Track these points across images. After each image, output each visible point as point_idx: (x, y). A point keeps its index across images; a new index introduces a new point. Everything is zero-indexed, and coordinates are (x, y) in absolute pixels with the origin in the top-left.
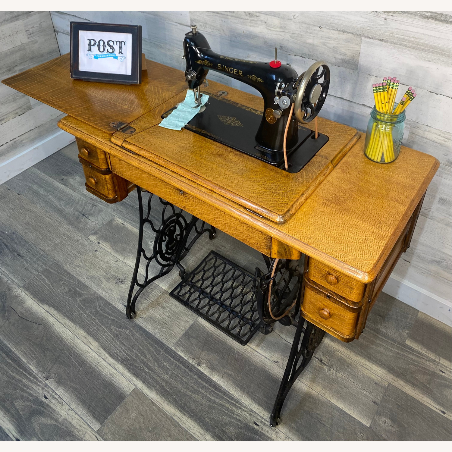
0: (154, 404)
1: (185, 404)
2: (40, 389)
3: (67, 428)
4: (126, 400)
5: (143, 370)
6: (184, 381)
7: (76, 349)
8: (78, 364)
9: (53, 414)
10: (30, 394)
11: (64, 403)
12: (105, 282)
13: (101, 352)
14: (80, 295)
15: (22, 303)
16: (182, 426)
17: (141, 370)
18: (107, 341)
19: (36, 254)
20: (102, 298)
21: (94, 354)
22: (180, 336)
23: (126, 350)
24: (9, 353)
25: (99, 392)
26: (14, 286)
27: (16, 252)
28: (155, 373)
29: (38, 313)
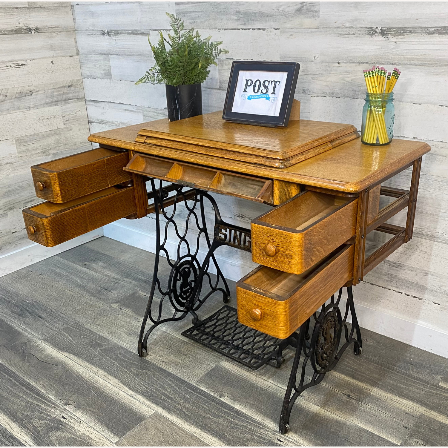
0: (174, 424)
1: (206, 425)
2: (58, 411)
3: (85, 440)
4: (146, 421)
5: (164, 400)
6: (205, 408)
7: (95, 384)
8: (98, 395)
9: (70, 429)
10: (49, 415)
11: (82, 422)
12: (126, 336)
13: (121, 386)
14: (100, 346)
15: (42, 351)
16: (203, 440)
17: (161, 399)
18: (127, 379)
19: (57, 317)
20: (122, 348)
21: (113, 388)
22: (202, 376)
23: (147, 385)
24: (28, 386)
25: (118, 414)
26: (35, 339)
27: (38, 315)
28: (175, 402)
29: (57, 358)
